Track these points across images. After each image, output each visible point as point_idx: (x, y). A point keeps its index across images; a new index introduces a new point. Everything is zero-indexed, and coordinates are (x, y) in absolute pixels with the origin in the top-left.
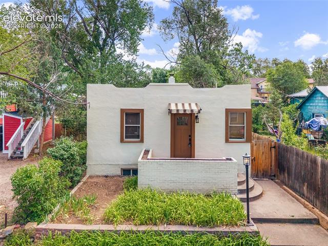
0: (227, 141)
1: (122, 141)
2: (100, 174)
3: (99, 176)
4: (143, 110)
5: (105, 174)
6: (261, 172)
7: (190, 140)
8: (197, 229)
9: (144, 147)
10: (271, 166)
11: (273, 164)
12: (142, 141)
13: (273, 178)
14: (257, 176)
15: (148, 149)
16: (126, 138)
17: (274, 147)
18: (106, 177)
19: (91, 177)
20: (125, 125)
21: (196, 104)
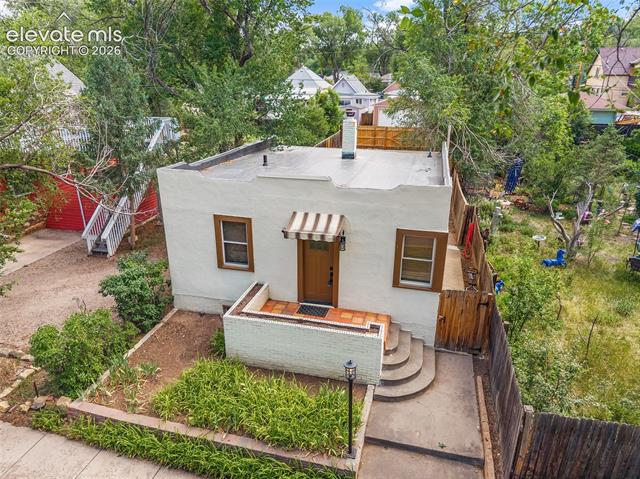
0: (396, 284)
1: (220, 265)
2: (194, 309)
3: (192, 312)
4: (250, 220)
5: (200, 310)
6: (453, 340)
7: (332, 274)
8: (267, 449)
9: (255, 279)
10: (475, 334)
11: (480, 331)
12: (251, 269)
13: (475, 352)
14: (446, 346)
15: (261, 282)
16: (227, 261)
17: (487, 304)
18: (202, 315)
19: (180, 312)
20: (223, 241)
21: (342, 217)
